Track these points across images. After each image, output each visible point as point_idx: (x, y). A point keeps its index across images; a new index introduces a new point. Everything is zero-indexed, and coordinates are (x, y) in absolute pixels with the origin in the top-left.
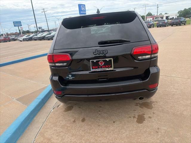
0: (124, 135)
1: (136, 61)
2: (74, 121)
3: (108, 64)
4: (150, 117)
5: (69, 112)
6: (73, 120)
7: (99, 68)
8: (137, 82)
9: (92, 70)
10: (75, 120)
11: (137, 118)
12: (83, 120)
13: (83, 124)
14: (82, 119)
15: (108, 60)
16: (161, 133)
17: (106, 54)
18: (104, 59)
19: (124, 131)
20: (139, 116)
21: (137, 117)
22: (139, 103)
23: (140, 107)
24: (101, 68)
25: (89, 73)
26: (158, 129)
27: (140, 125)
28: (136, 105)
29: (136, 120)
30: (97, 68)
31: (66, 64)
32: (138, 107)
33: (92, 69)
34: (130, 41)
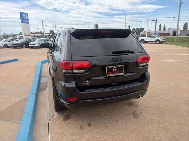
0: (131, 129)
1: (138, 67)
2: (81, 128)
3: (119, 70)
4: (141, 113)
5: (69, 120)
6: (79, 127)
7: (113, 73)
8: (139, 84)
9: (107, 76)
10: (81, 126)
11: (133, 115)
12: (89, 125)
13: (91, 128)
14: (87, 124)
15: (120, 66)
16: (155, 122)
17: (121, 61)
18: (117, 66)
19: (130, 127)
20: (133, 113)
21: (131, 114)
22: (126, 104)
23: (129, 106)
24: (115, 73)
25: (105, 78)
26: (151, 119)
27: (138, 119)
28: (125, 105)
29: (132, 116)
30: (111, 74)
31: (85, 70)
32: (127, 106)
33: (108, 74)
34: (134, 52)
